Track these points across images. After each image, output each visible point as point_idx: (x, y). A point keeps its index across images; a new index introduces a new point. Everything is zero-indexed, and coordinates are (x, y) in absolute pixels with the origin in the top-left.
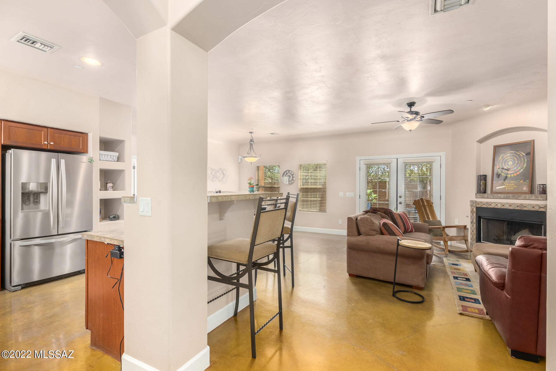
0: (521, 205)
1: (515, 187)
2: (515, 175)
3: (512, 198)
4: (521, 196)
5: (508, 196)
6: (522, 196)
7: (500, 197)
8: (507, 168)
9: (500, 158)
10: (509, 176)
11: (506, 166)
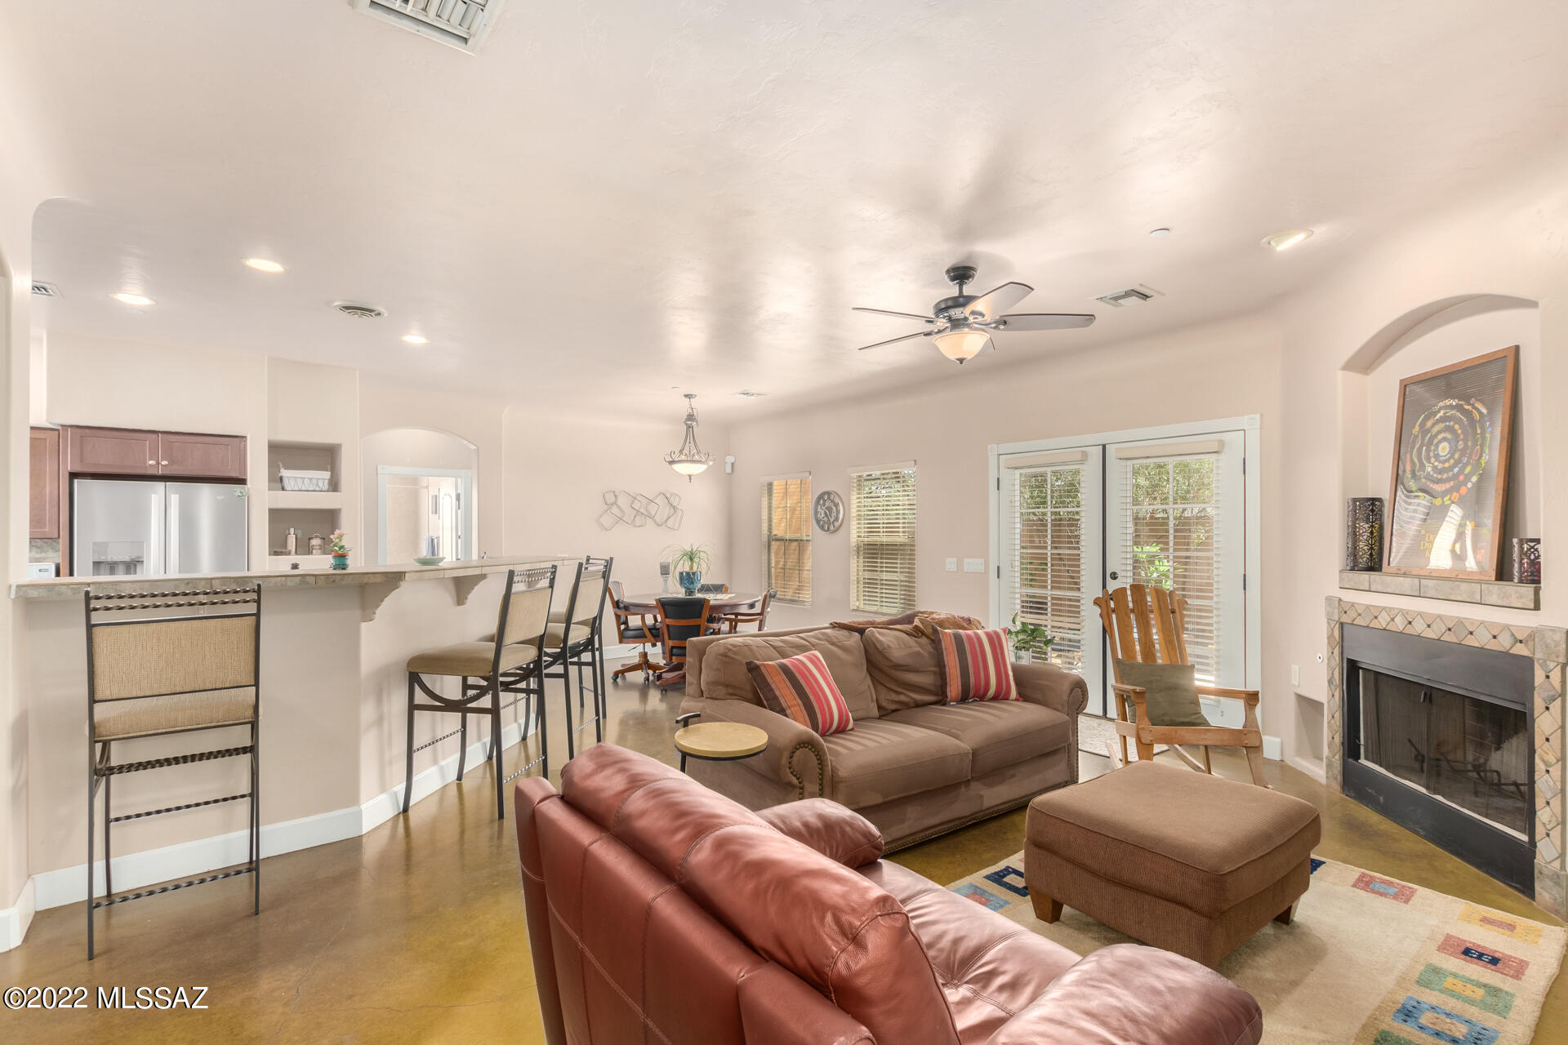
0: (1460, 622)
2: (1455, 496)
8: (1435, 468)
9: (1416, 430)
10: (1438, 502)
11: (1432, 461)
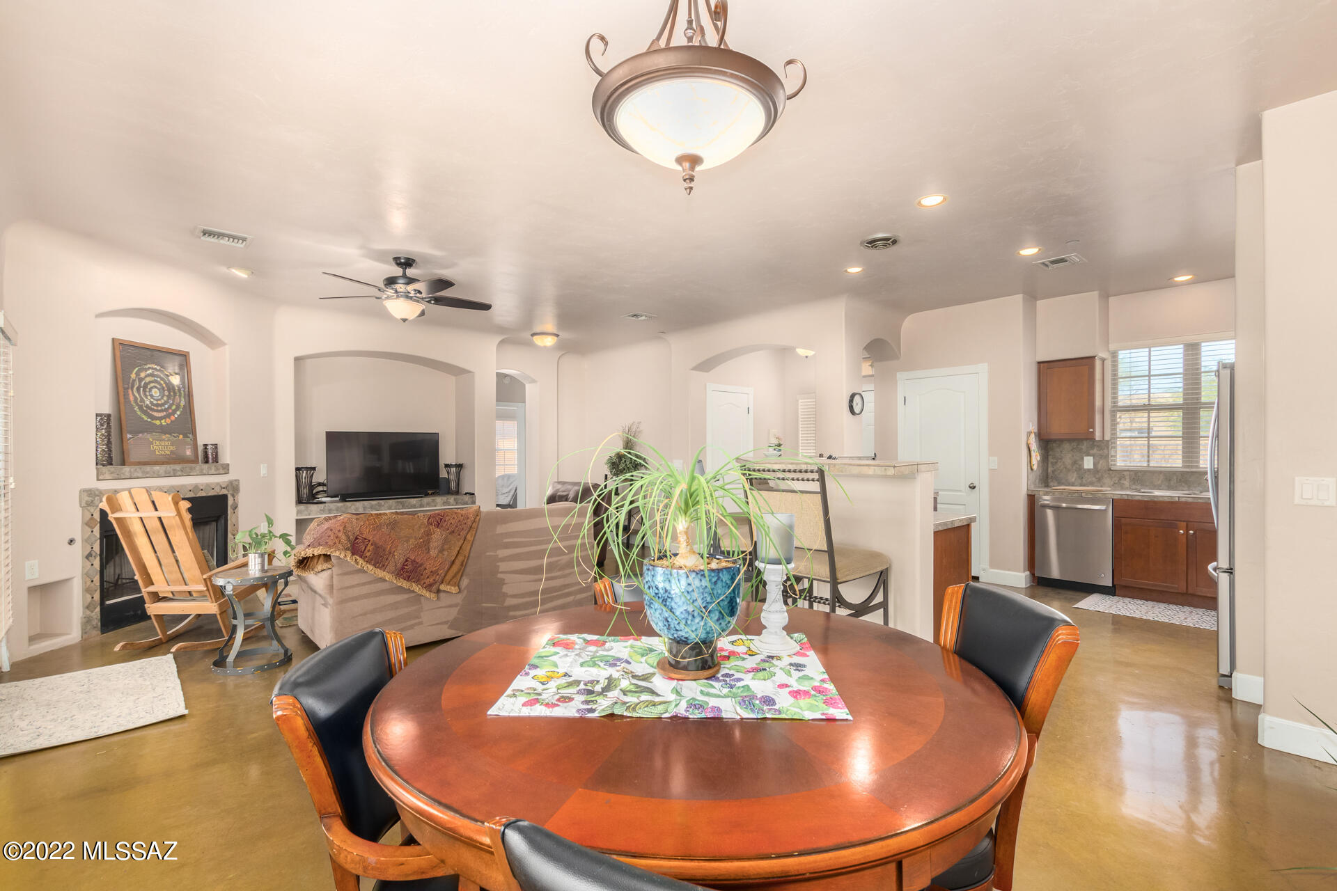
0: (196, 487)
1: (171, 448)
2: (168, 421)
4: (195, 468)
5: (174, 470)
6: (197, 469)
7: (159, 472)
8: (151, 402)
9: (133, 376)
10: (158, 422)
11: (149, 397)
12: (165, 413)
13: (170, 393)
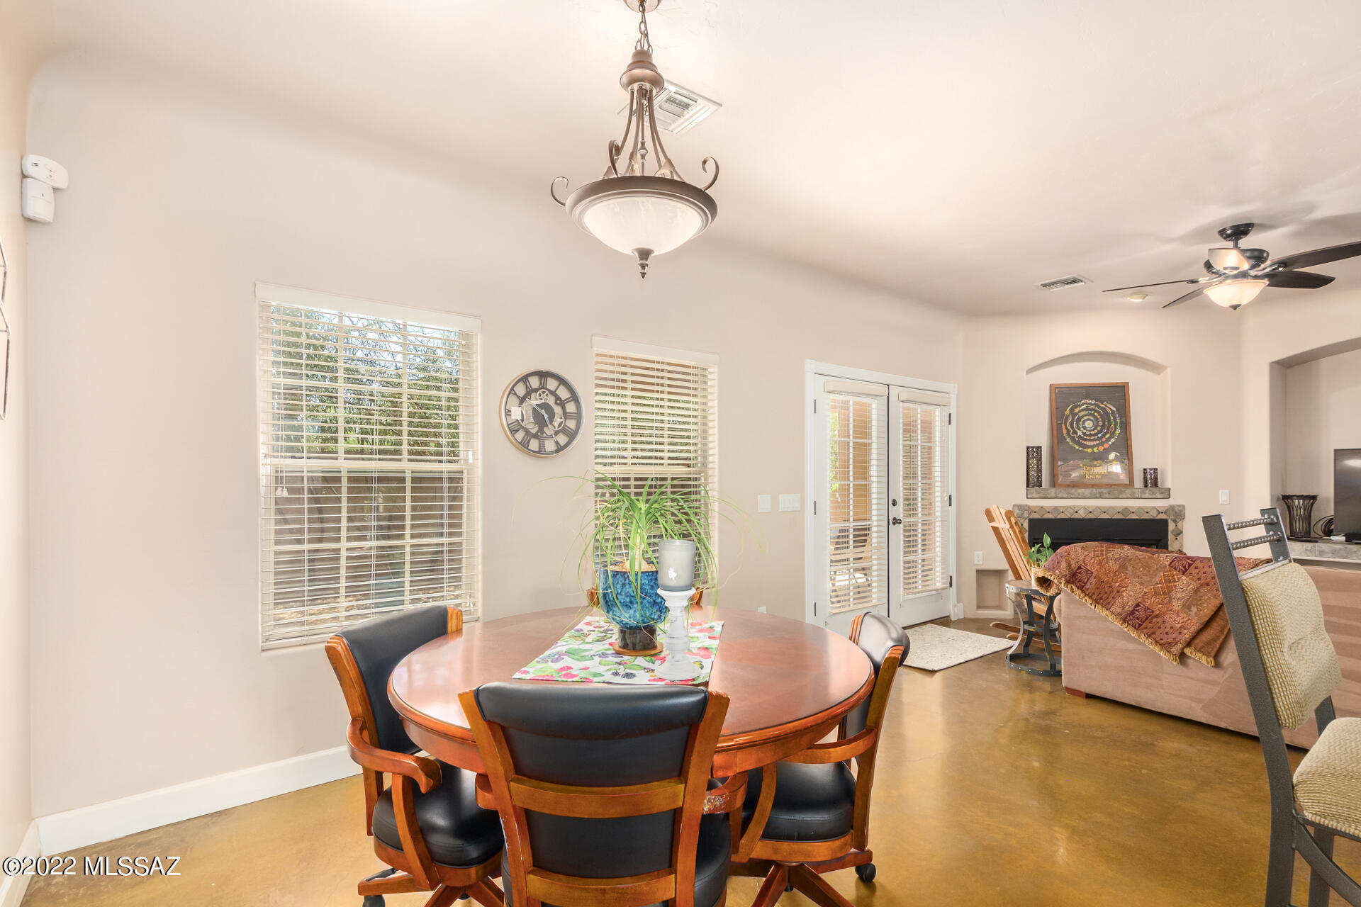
0: (1126, 509)
1: (1103, 473)
2: (1101, 449)
3: (1107, 496)
6: (1127, 492)
7: (1083, 493)
9: (1067, 412)
10: (1090, 450)
11: (1082, 429)
12: (1098, 442)
13: (1104, 424)
